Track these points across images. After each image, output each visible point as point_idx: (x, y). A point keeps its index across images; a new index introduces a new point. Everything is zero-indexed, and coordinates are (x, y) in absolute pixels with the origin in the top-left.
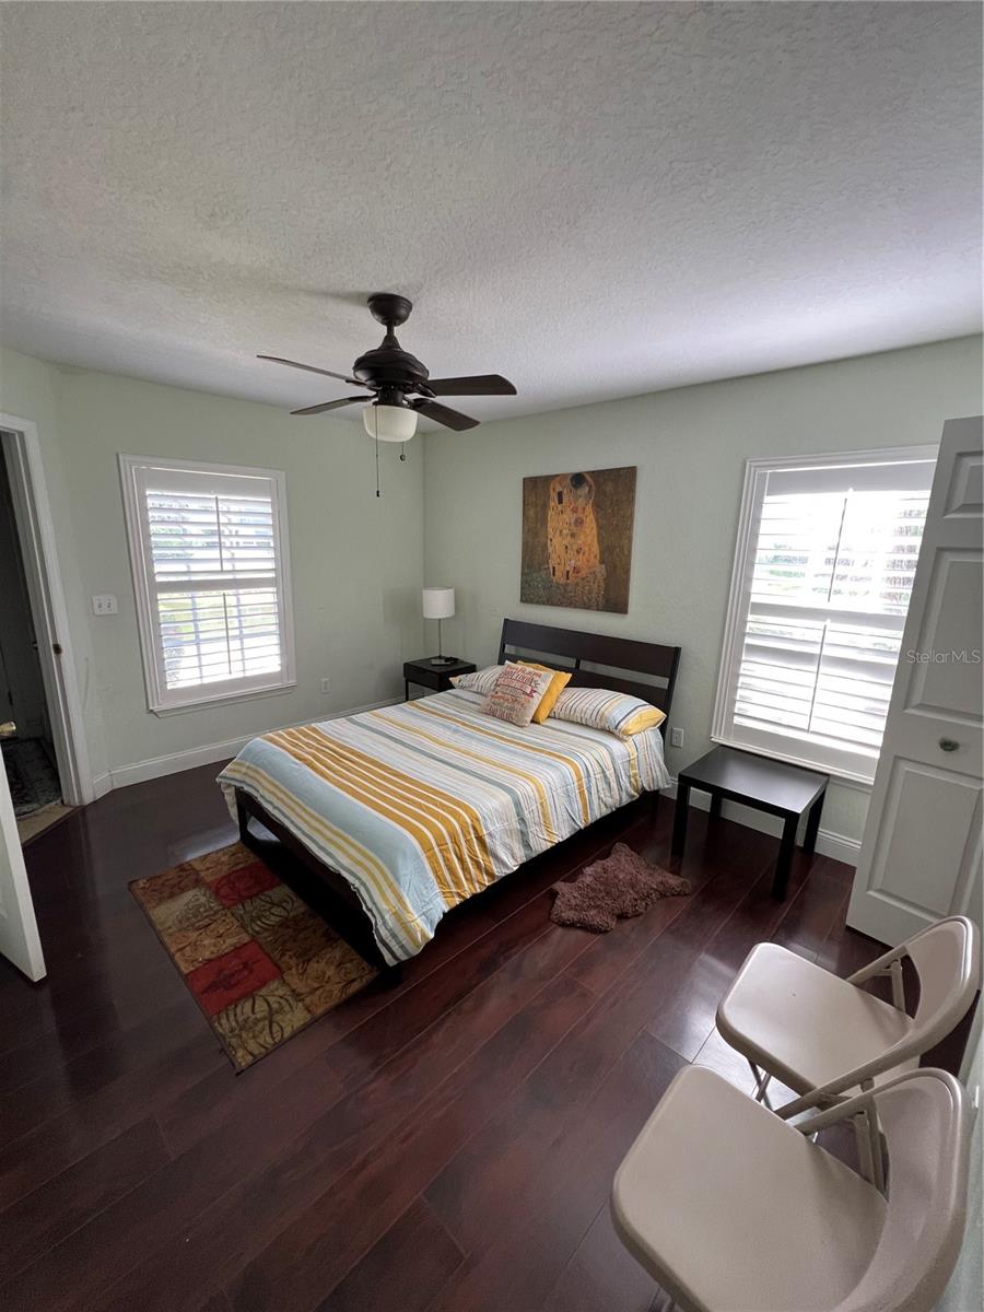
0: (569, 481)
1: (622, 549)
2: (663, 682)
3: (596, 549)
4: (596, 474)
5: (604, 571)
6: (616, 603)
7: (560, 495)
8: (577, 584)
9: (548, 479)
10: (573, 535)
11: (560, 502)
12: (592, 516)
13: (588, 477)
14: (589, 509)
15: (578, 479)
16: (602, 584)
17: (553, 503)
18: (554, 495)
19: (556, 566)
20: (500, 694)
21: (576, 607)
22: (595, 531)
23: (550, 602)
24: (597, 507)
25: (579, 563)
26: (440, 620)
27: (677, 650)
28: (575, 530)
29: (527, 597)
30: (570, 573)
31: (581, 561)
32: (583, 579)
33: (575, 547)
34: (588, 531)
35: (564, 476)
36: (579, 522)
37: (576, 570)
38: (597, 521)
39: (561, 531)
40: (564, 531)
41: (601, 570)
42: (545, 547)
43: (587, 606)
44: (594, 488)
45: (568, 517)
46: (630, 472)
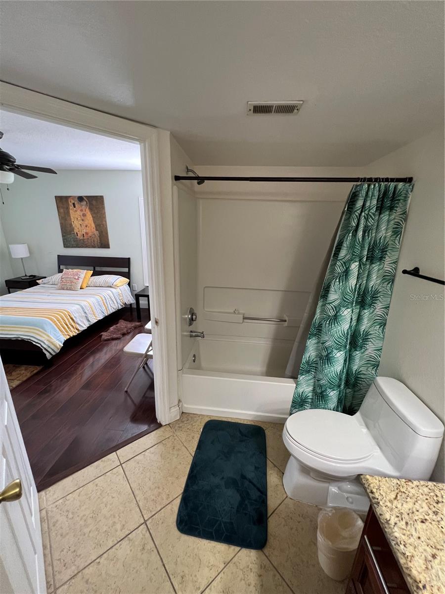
0: (76, 199)
1: (103, 225)
2: (126, 270)
3: (93, 225)
4: (88, 197)
5: (98, 233)
6: (105, 245)
7: (74, 204)
8: (88, 239)
9: (67, 198)
10: (83, 220)
11: (75, 207)
12: (89, 213)
13: (84, 198)
14: (87, 210)
15: (81, 199)
16: (98, 238)
17: (71, 207)
18: (71, 204)
19: (78, 233)
20: (64, 281)
21: (89, 248)
22: (92, 218)
23: (78, 246)
24: (91, 209)
25: (87, 231)
26: (22, 259)
27: (129, 259)
28: (83, 218)
29: (66, 245)
30: (85, 235)
31: (88, 230)
32: (90, 237)
33: (84, 225)
34: (89, 218)
35: (75, 197)
36: (84, 215)
37: (87, 233)
38: (92, 215)
39: (77, 219)
40: (79, 219)
41: (97, 233)
42: (71, 225)
43: (94, 247)
44: (88, 202)
45: (79, 212)
46: (102, 197)
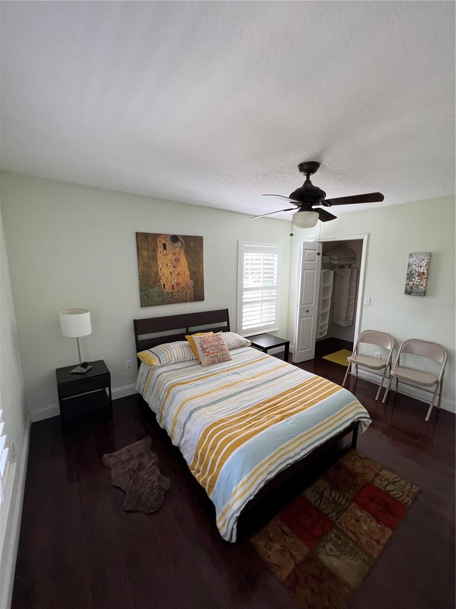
0: (169, 238)
1: (200, 272)
2: (225, 324)
3: (187, 273)
4: (185, 237)
5: (192, 283)
6: (199, 296)
7: (164, 245)
8: (179, 291)
9: (155, 236)
10: (174, 267)
11: (165, 249)
12: (184, 257)
13: (180, 237)
14: (182, 254)
15: (175, 238)
16: (192, 289)
17: (160, 249)
18: (160, 245)
19: (166, 284)
21: (179, 302)
22: (186, 265)
23: (164, 302)
24: (186, 253)
25: (179, 281)
26: (77, 338)
27: (227, 309)
28: (175, 264)
29: (144, 303)
30: (175, 287)
31: (180, 279)
32: (182, 288)
33: (176, 273)
34: (183, 265)
35: (166, 236)
36: (177, 260)
37: (178, 284)
38: (187, 259)
39: (167, 265)
40: (169, 265)
41: (191, 283)
42: (157, 273)
43: (185, 301)
44: (184, 243)
45: (170, 257)
46: (201, 238)
